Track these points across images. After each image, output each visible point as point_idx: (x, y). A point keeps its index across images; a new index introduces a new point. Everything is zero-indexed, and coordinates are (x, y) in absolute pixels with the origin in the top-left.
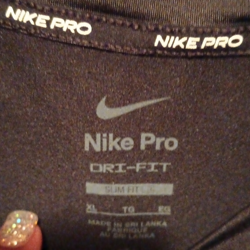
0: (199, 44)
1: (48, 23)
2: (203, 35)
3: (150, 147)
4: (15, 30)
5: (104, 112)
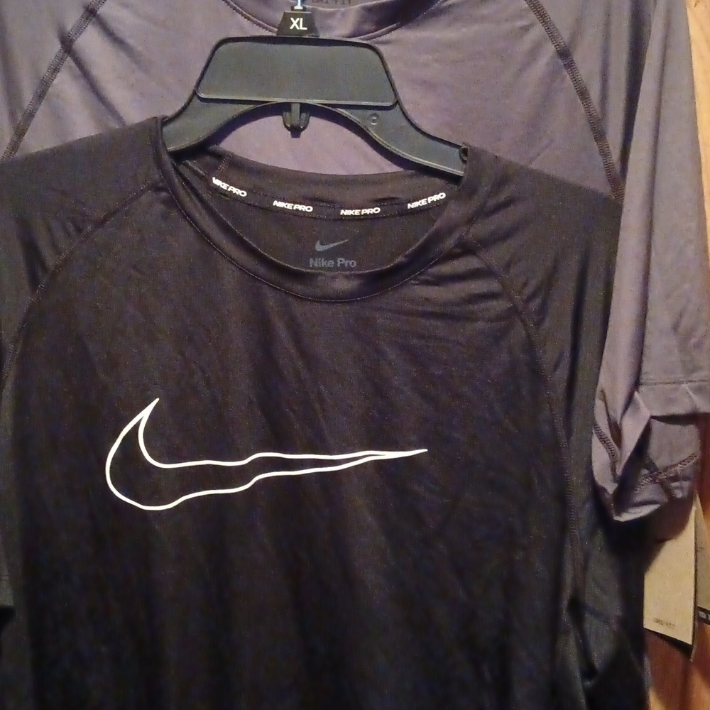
0: (360, 212)
1: (293, 207)
2: (361, 208)
3: (343, 265)
4: (278, 212)
5: (319, 248)
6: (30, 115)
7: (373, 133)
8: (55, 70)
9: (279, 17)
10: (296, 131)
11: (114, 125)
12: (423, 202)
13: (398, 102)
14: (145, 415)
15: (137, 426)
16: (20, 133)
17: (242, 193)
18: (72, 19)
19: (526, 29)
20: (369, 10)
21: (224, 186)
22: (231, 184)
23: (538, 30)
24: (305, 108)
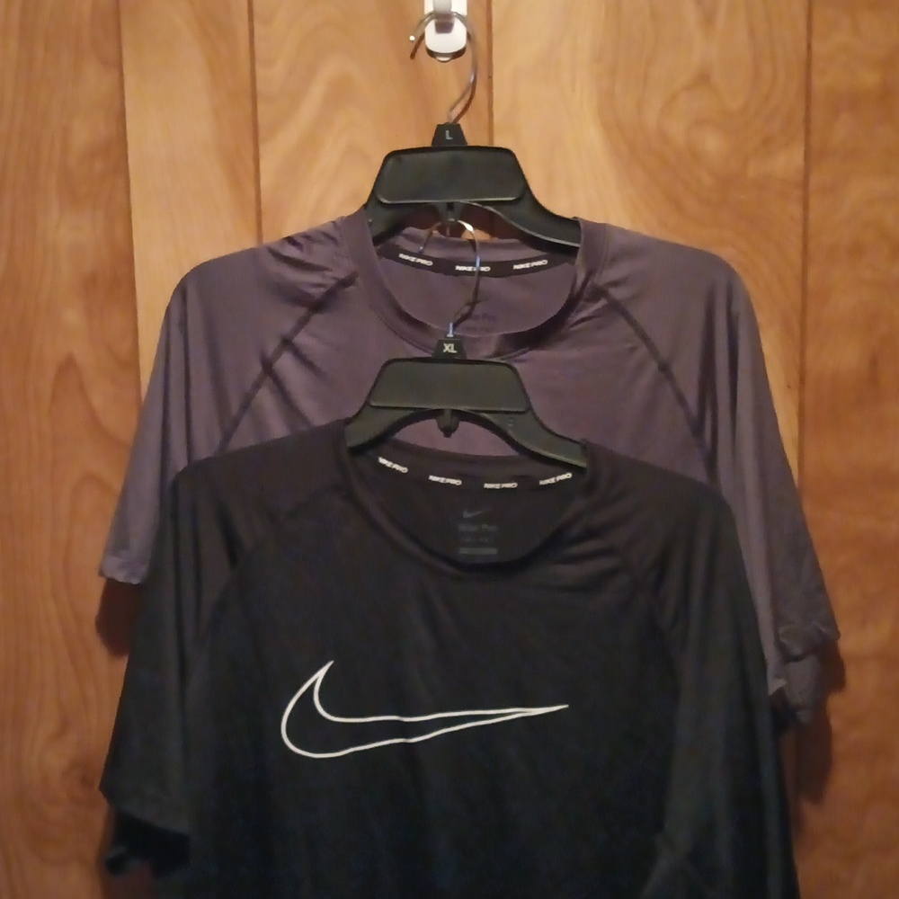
0: (501, 486)
1: (445, 481)
2: (502, 483)
4: (432, 484)
5: (467, 515)
6: (236, 423)
7: (510, 433)
8: (257, 386)
9: (434, 343)
10: (448, 432)
11: (303, 428)
12: (552, 480)
13: (530, 409)
14: (320, 675)
15: (313, 685)
16: (227, 437)
17: (404, 470)
18: (272, 346)
19: (632, 350)
20: (507, 337)
21: (388, 464)
22: (394, 462)
23: (643, 350)
24: (455, 412)
